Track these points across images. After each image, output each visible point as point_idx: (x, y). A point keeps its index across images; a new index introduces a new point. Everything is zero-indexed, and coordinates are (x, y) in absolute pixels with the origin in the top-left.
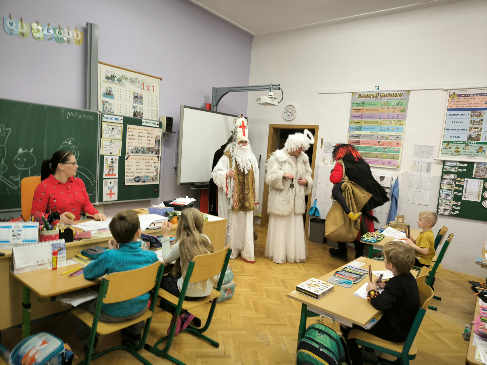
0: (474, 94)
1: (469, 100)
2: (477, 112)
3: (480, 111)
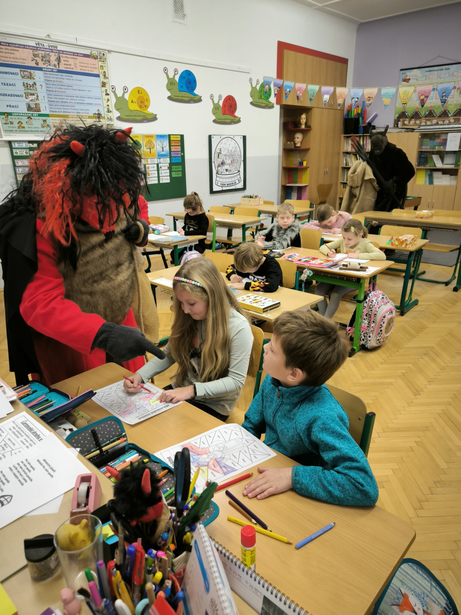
0: (16, 44)
1: (12, 52)
2: (27, 72)
3: (29, 70)
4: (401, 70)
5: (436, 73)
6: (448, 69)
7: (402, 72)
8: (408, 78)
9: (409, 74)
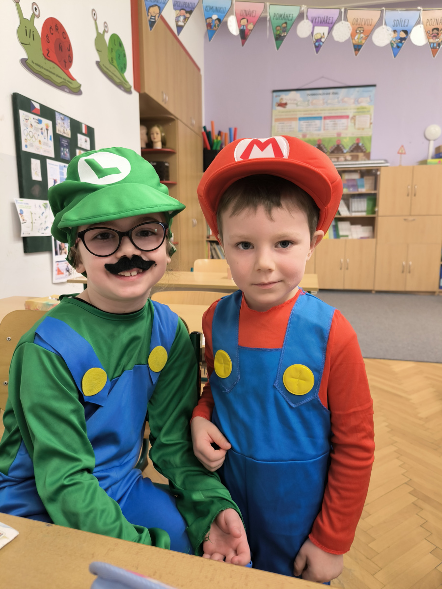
4: (274, 91)
5: (321, 97)
6: (336, 93)
7: (275, 94)
8: (284, 102)
9: (286, 97)
